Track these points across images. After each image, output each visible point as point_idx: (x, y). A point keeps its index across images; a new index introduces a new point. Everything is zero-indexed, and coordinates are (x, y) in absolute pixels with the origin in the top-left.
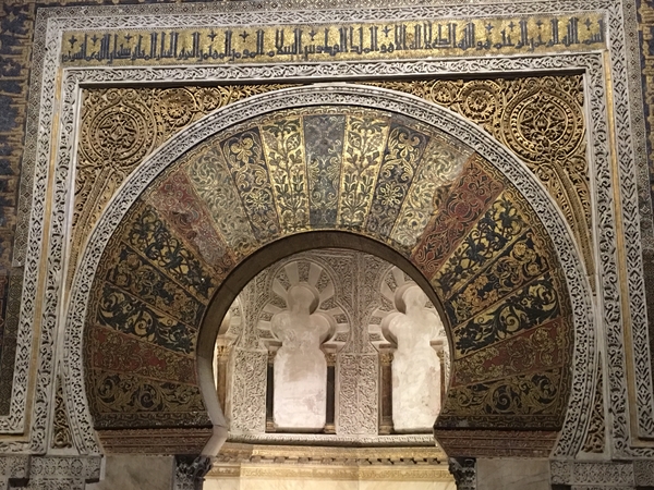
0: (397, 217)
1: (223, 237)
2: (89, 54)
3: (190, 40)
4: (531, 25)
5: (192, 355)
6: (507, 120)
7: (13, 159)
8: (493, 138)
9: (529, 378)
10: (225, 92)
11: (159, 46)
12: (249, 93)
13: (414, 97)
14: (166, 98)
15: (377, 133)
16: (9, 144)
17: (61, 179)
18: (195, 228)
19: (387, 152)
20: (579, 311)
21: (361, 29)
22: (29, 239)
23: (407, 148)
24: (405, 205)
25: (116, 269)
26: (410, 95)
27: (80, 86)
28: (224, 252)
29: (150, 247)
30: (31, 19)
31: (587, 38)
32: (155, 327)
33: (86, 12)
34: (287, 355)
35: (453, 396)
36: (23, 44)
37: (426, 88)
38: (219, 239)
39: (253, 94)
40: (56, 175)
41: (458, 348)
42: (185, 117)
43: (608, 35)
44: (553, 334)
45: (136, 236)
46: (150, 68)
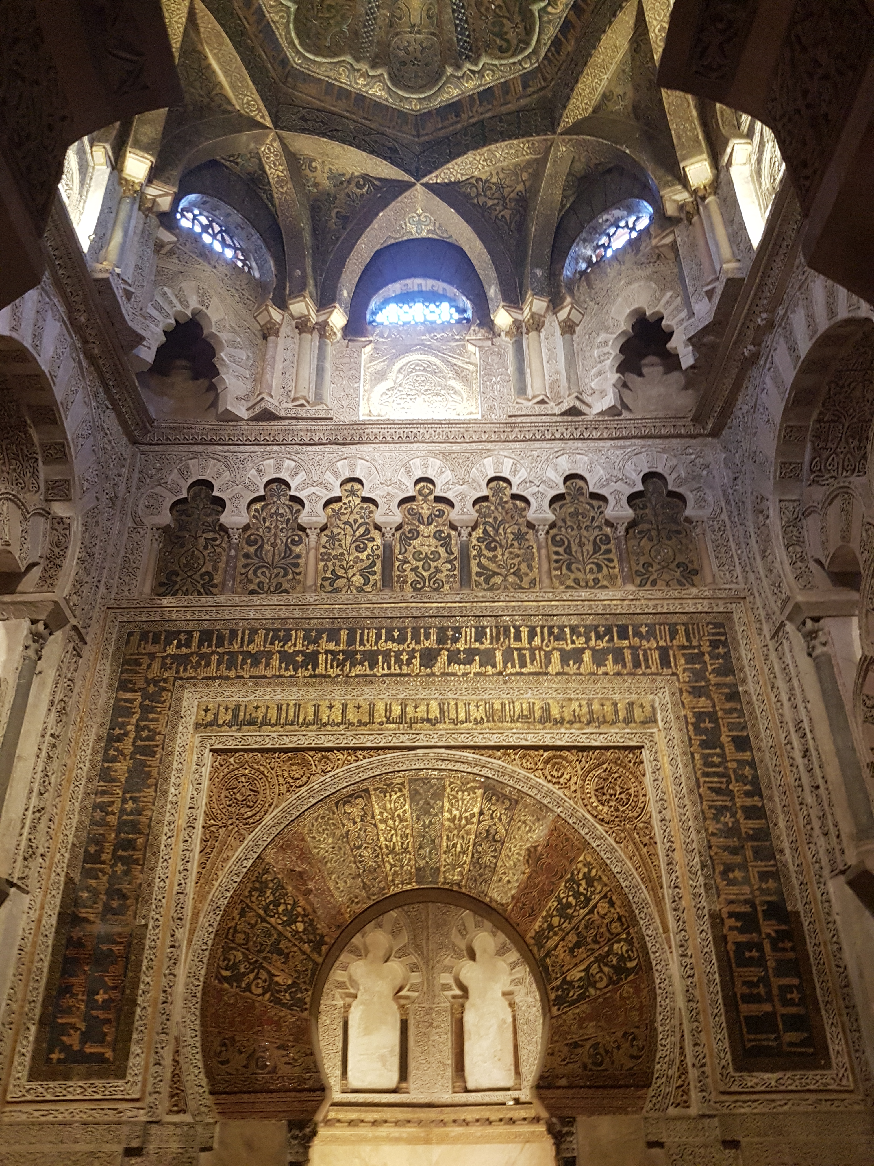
0: (493, 875)
1: (336, 894)
2: (220, 722)
3: (311, 710)
4: (596, 706)
5: (305, 1014)
6: (582, 787)
7: (143, 819)
8: (571, 802)
9: (620, 1034)
10: (341, 757)
11: (284, 715)
12: (361, 757)
13: (503, 764)
14: (288, 761)
15: (472, 795)
16: (141, 804)
17: (187, 838)
18: (311, 885)
19: (481, 813)
20: (659, 967)
21: (456, 704)
22: (154, 896)
23: (500, 810)
24: (500, 863)
25: (235, 927)
26: (499, 762)
27: (211, 750)
28: (337, 909)
29: (268, 905)
30: (169, 691)
31: (642, 719)
32: (271, 986)
33: (220, 685)
34: (361, 1007)
35: (552, 1054)
36: (160, 713)
37: (513, 757)
38: (332, 896)
39: (364, 758)
40: (183, 835)
41: (554, 1005)
42: (304, 779)
43: (659, 717)
44: (638, 991)
45: (256, 894)
46: (275, 735)
